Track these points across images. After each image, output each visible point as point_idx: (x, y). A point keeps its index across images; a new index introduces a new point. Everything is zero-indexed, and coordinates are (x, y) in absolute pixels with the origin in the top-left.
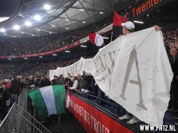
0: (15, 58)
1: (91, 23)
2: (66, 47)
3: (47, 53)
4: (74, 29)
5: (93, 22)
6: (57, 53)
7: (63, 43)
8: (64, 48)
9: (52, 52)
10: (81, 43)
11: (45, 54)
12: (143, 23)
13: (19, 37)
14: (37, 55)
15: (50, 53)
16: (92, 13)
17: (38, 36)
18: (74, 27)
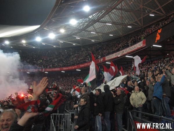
1: (120, 36)
3: (70, 68)
5: (122, 34)
6: (81, 68)
8: (89, 64)
9: (75, 67)
10: (106, 59)
11: (67, 68)
12: (161, 46)
13: (39, 48)
14: (59, 69)
15: (73, 68)
16: (120, 27)
17: (60, 47)
18: (101, 39)
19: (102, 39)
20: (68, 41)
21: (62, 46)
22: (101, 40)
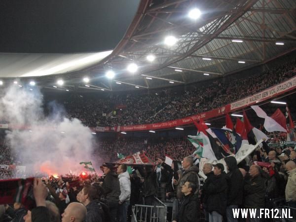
0: (103, 131)
1: (259, 63)
2: (203, 116)
3: (164, 124)
4: (221, 74)
5: (263, 60)
6: (184, 125)
7: (197, 105)
8: (199, 118)
9: (175, 122)
10: (232, 109)
11: (160, 126)
13: (111, 90)
14: (145, 127)
15: (170, 124)
16: (261, 45)
17: (147, 88)
19: (225, 70)
20: (162, 77)
21: (150, 86)
22: (222, 72)
